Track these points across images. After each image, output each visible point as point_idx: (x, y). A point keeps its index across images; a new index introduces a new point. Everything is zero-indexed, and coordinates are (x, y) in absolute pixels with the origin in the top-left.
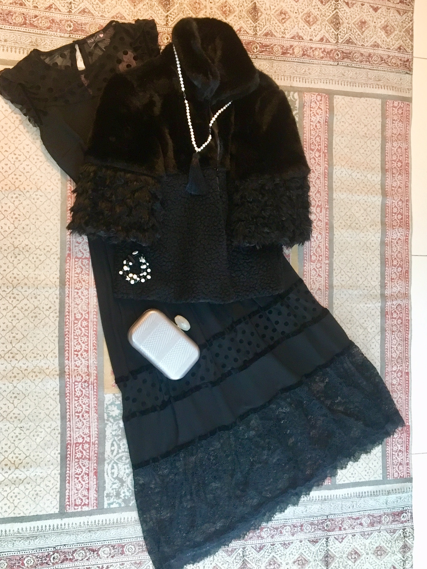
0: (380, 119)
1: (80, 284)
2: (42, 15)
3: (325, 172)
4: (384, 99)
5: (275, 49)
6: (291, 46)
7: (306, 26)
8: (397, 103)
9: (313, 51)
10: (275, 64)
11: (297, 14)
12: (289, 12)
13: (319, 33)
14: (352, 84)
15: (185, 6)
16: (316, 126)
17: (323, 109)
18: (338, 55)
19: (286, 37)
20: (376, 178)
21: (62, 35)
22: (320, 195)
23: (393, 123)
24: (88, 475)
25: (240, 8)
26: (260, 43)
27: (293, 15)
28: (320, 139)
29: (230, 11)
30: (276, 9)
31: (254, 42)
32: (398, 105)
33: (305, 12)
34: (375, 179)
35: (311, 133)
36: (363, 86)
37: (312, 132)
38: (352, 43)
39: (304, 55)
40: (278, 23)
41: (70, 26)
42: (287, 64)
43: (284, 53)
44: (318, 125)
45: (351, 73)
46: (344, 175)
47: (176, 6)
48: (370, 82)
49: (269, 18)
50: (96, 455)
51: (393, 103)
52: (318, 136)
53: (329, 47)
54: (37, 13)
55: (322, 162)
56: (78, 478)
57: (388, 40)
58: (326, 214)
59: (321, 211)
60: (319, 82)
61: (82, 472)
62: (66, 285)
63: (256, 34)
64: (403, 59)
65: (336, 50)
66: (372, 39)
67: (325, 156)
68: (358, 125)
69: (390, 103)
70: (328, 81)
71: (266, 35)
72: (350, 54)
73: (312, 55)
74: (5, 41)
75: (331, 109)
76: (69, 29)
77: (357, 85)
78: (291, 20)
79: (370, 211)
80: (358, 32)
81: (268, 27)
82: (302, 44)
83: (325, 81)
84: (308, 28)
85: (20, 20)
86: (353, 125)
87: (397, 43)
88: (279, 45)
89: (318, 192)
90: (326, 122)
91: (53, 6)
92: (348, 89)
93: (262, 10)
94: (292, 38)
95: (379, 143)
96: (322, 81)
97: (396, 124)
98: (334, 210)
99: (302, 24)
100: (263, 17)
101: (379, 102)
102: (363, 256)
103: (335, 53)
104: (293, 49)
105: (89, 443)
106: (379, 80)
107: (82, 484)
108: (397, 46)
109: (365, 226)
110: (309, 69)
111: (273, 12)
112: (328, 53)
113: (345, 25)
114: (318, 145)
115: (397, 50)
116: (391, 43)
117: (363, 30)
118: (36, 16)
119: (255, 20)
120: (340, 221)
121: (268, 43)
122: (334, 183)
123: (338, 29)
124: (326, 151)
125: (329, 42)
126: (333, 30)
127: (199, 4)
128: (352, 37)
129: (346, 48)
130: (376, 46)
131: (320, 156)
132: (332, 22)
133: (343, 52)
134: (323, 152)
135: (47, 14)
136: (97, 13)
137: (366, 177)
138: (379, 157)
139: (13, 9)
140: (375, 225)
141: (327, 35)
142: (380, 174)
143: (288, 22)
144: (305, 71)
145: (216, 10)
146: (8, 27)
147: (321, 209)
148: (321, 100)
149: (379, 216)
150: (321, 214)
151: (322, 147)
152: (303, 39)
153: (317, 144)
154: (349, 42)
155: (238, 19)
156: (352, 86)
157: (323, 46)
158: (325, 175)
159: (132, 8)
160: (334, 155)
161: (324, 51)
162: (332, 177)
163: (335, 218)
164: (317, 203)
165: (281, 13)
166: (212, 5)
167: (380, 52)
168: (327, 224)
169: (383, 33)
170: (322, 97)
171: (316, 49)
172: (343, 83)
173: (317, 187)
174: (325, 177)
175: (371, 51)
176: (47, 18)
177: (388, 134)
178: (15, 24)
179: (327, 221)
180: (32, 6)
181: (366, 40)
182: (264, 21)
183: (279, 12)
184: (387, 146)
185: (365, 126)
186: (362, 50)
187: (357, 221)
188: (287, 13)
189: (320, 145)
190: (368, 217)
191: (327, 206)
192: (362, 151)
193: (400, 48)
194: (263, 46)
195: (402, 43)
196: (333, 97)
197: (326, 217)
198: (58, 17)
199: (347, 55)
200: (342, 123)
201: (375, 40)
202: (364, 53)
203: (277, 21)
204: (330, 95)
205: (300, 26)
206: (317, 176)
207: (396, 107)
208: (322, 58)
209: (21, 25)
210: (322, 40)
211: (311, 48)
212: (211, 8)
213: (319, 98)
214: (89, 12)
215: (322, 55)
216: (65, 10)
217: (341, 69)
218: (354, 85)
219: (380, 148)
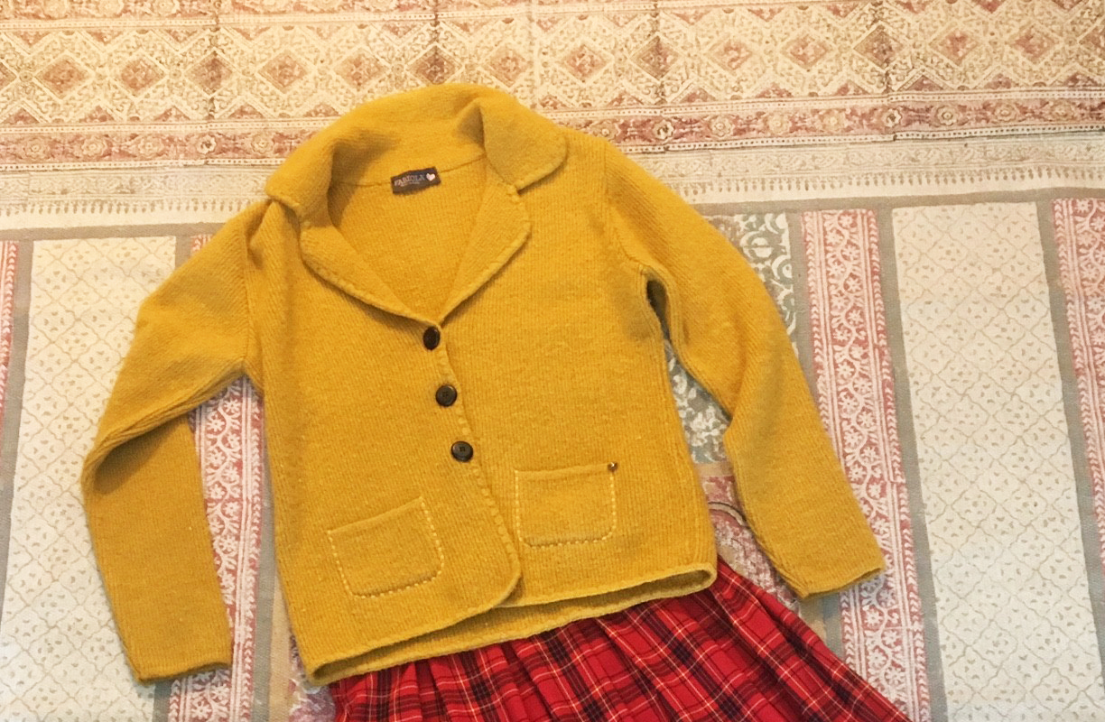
0: (1040, 250)
2: (147, 131)
3: (885, 395)
4: (1046, 201)
5: (716, 125)
6: (759, 114)
7: (796, 67)
8: (1085, 203)
9: (822, 118)
10: (719, 158)
11: (772, 44)
12: (748, 43)
13: (835, 78)
14: (941, 179)
15: (479, 68)
16: (846, 287)
17: (860, 244)
18: (893, 118)
19: (744, 96)
20: (1048, 393)
21: (190, 162)
22: (877, 451)
23: (1079, 254)
25: (619, 55)
26: (675, 118)
27: (759, 49)
28: (862, 315)
29: (592, 64)
30: (715, 41)
31: (658, 119)
32: (1091, 209)
33: (793, 36)
34: (1046, 398)
35: (831, 304)
36: (976, 179)
37: (835, 301)
38: (931, 87)
39: (795, 129)
40: (721, 71)
41: (209, 145)
42: (752, 154)
43: (739, 132)
44: (851, 282)
45: (934, 153)
46: (944, 398)
47: (458, 73)
48: (995, 166)
49: (696, 62)
51: (1074, 204)
52: (855, 307)
53: (864, 104)
54: (136, 129)
55: (873, 370)
57: (1035, 68)
58: (899, 500)
59: (883, 493)
60: (845, 184)
63: (662, 101)
64: (1087, 104)
65: (886, 108)
66: (987, 72)
67: (882, 354)
68: (971, 270)
69: (1063, 207)
70: (871, 180)
71: (690, 99)
72: (928, 110)
73: (818, 126)
74: (64, 192)
75: (885, 246)
76: (206, 150)
77: (958, 178)
78: (755, 58)
79: (1040, 483)
80: (946, 61)
81: (694, 83)
82: (789, 106)
83: (863, 181)
84: (804, 71)
85: (100, 148)
86: (958, 272)
87: (1063, 70)
88: (727, 116)
89: (870, 444)
90: (873, 273)
91: (174, 112)
92: (934, 190)
93: (677, 49)
94: (762, 96)
95: (1043, 308)
96: (854, 181)
97: (1090, 255)
98: (923, 486)
99: (784, 63)
100: (680, 62)
101: (1031, 208)
102: (1033, 606)
103: (885, 115)
104: (765, 121)
106: (1022, 159)
108: (1065, 73)
109: (1029, 525)
110: (814, 158)
111: (706, 49)
112: (863, 115)
113: (905, 51)
114: (858, 331)
115: (1065, 84)
116: (1046, 74)
117: (960, 54)
118: (133, 137)
119: (659, 71)
120: (945, 516)
121: (695, 116)
122: (916, 421)
123: (887, 61)
124: (883, 342)
125: (865, 92)
126: (872, 65)
127: (515, 60)
128: (931, 73)
129: (914, 99)
130: (1002, 83)
131: (865, 356)
132: (869, 50)
133: (905, 108)
134: (875, 347)
135: (159, 129)
136: (271, 111)
137: (1013, 394)
138: (1052, 341)
139: (84, 130)
140: (1058, 519)
141: (857, 80)
142: (1058, 383)
143: (747, 64)
144: (804, 164)
145: (557, 66)
146: (71, 165)
147: (883, 487)
148: (854, 225)
149: (1073, 493)
150: (882, 500)
151: (871, 333)
152: (789, 95)
153: (853, 329)
154: (919, 86)
155: (614, 76)
156: (942, 184)
157: (849, 104)
158: (886, 400)
159: (354, 91)
160: (907, 350)
161: (853, 112)
162: (908, 407)
163: (930, 508)
164: (870, 472)
165: (728, 49)
166: (546, 58)
167: (1015, 94)
168: (903, 525)
169: (1019, 52)
170: (855, 218)
171: (829, 112)
172: (915, 179)
173: (865, 432)
174: (887, 408)
175: (991, 98)
176: (158, 136)
177: (1070, 282)
178: (87, 158)
179: (904, 517)
180: (125, 118)
181: (970, 74)
182: (683, 71)
183: (721, 47)
184: (1070, 312)
185: (994, 270)
186: (962, 99)
187: (999, 513)
188: (743, 45)
189: (864, 329)
190: (1036, 498)
191: (899, 480)
192: (992, 331)
193: (1074, 79)
194: (681, 123)
195: (1078, 67)
196: (890, 212)
197: (900, 507)
198: (180, 130)
199: (919, 116)
200: (923, 272)
201: (998, 72)
202: (969, 105)
203: (716, 67)
204: (881, 210)
205: (779, 68)
206: (862, 405)
207: (1084, 215)
208: (849, 129)
209: (99, 158)
210: (843, 91)
211: (816, 112)
212: (545, 65)
213: (847, 221)
214: (254, 112)
215: (847, 124)
216: (198, 116)
217: (905, 149)
218: (949, 178)
219: (1049, 318)
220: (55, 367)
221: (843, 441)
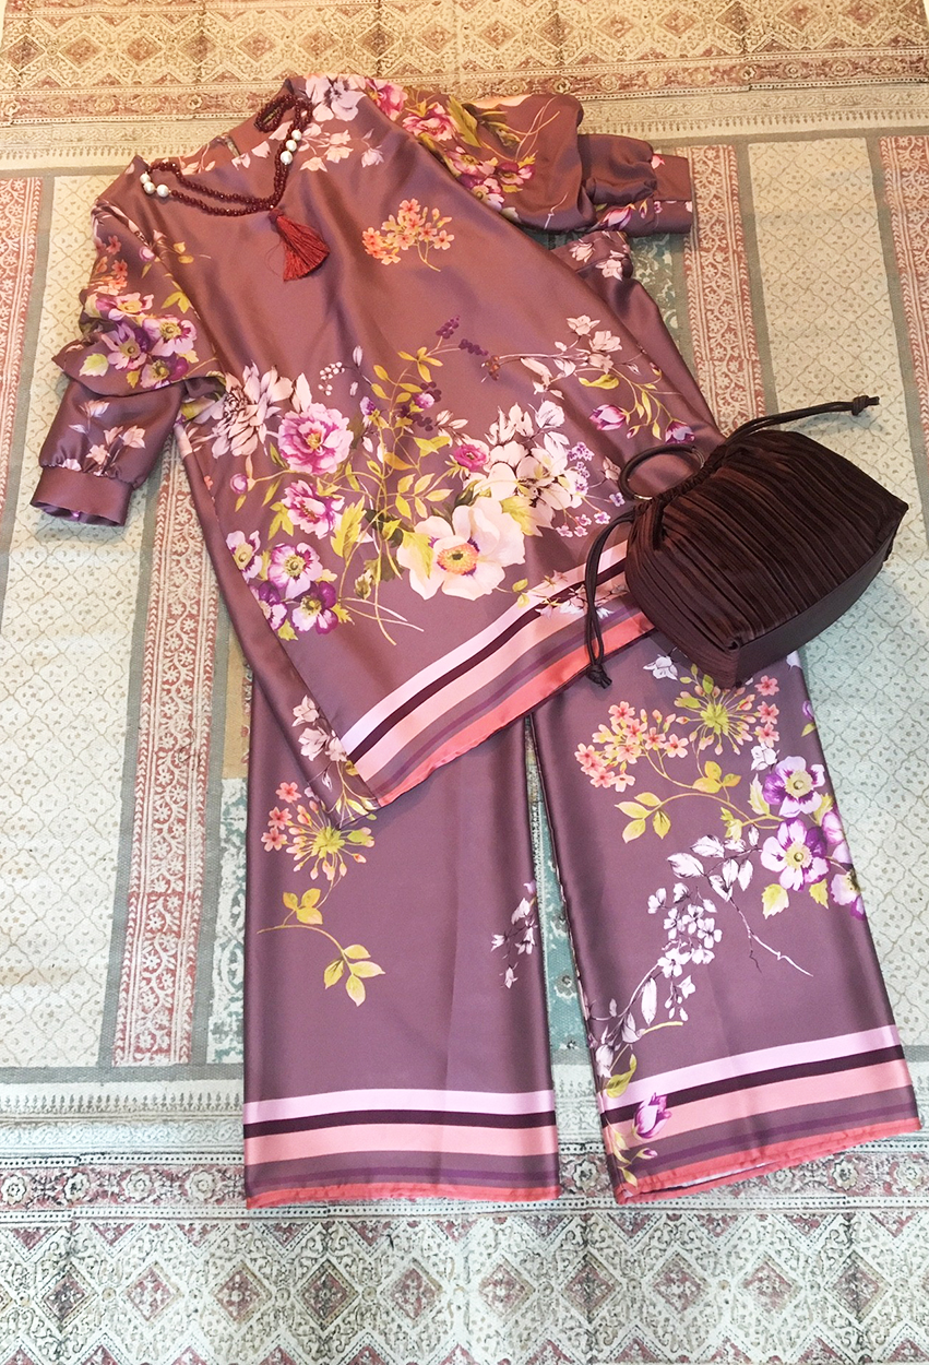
0: (869, 172)
1: (184, 545)
2: (147, 92)
3: (742, 290)
4: (874, 138)
5: (605, 82)
6: (640, 73)
7: (670, 35)
8: (906, 140)
9: (690, 74)
10: (606, 107)
11: (649, 18)
12: (630, 18)
13: (702, 43)
14: (788, 119)
15: (414, 40)
16: (711, 205)
17: (722, 173)
18: (749, 74)
19: (627, 59)
20: (876, 287)
21: (181, 117)
22: (735, 334)
23: (902, 176)
24: (173, 973)
25: (526, 28)
26: (572, 77)
27: (639, 22)
28: (724, 227)
29: (504, 35)
30: (603, 17)
31: (557, 78)
32: (910, 144)
33: (667, 11)
34: (874, 291)
36: (816, 119)
38: (780, 48)
39: (669, 82)
40: (608, 39)
41: (196, 103)
42: (634, 104)
43: (623, 87)
44: (715, 202)
45: (784, 99)
46: (791, 292)
47: (396, 44)
48: (832, 109)
49: (589, 33)
50: (195, 924)
51: (896, 141)
52: (718, 221)
53: (725, 63)
54: (138, 91)
55: (732, 270)
56: (149, 981)
57: (864, 32)
58: (754, 373)
59: (741, 369)
60: (710, 126)
61: (159, 965)
62: (154, 546)
63: (562, 63)
64: (908, 59)
65: (742, 66)
66: (825, 36)
67: (740, 258)
68: (813, 191)
69: (887, 143)
70: (731, 122)
71: (584, 61)
72: (777, 66)
73: (688, 80)
74: (80, 140)
75: (743, 172)
76: (194, 107)
77: (802, 119)
78: (636, 29)
79: (870, 359)
80: (791, 28)
81: (587, 49)
82: (664, 65)
83: (724, 122)
84: (676, 38)
85: (110, 105)
86: (802, 193)
87: (887, 33)
88: (614, 75)
89: (730, 329)
90: (733, 194)
91: (169, 77)
92: (782, 128)
93: (573, 23)
94: (642, 58)
95: (872, 222)
96: (717, 123)
97: (911, 178)
98: (774, 364)
99: (660, 32)
100: (575, 33)
101: (861, 143)
102: (864, 457)
103: (742, 72)
104: (645, 77)
105: (180, 895)
106: (855, 104)
107: (157, 997)
108: (888, 36)
110: (684, 106)
111: (596, 23)
112: (724, 72)
113: (758, 21)
114: (720, 240)
115: (889, 45)
116: (873, 36)
117: (803, 22)
118: (136, 97)
119: (559, 41)
120: (792, 386)
121: (589, 75)
122: (767, 310)
123: (744, 29)
124: (740, 248)
125: (726, 54)
126: (731, 32)
127: (442, 33)
128: (779, 38)
129: (766, 58)
130: (837, 44)
131: (726, 260)
132: (728, 20)
133: (759, 66)
134: (734, 252)
135: (156, 91)
136: (246, 76)
137: (847, 289)
138: (879, 246)
139: (97, 91)
140: (886, 387)
141: (719, 44)
142: (885, 280)
143: (630, 34)
144: (676, 110)
145: (476, 38)
146: (86, 119)
147: (741, 364)
148: (717, 157)
149: (897, 367)
150: (740, 374)
151: (731, 242)
152: (664, 57)
153: (716, 238)
154: (769, 48)
155: (522, 46)
156: (789, 123)
157: (713, 63)
158: (743, 294)
159: (313, 59)
160: (761, 254)
161: (716, 70)
162: (761, 299)
163: (779, 380)
164: (730, 352)
165: (613, 22)
166: (467, 32)
167: (848, 53)
168: (757, 394)
169: (850, 20)
170: (718, 151)
171: (697, 70)
172: (766, 120)
173: (725, 319)
174: (744, 300)
175: (828, 55)
176: (155, 96)
177: (895, 198)
178: (99, 113)
179: (757, 387)
180: (130, 82)
181: (811, 38)
182: (577, 39)
183: (609, 21)
184: (894, 223)
185: (832, 191)
186: (805, 57)
187: (837, 383)
188: (627, 19)
189: (725, 238)
190: (866, 371)
191: (754, 358)
192: (831, 239)
193: (896, 40)
194: (576, 80)
195: (899, 30)
196: (746, 147)
197: (755, 379)
198: (173, 91)
199: (771, 71)
200: (773, 193)
201: (833, 36)
202: (811, 62)
203: (605, 36)
204: (739, 145)
205: (655, 37)
206: (723, 298)
207: (905, 148)
208: (713, 82)
209: (108, 113)
210: (708, 53)
211: (685, 70)
212: (466, 37)
213: (711, 154)
214: (233, 76)
215: (711, 78)
216: (188, 80)
217: (759, 97)
218: (795, 119)
219: (877, 228)
220: (70, 276)
221: (708, 327)
